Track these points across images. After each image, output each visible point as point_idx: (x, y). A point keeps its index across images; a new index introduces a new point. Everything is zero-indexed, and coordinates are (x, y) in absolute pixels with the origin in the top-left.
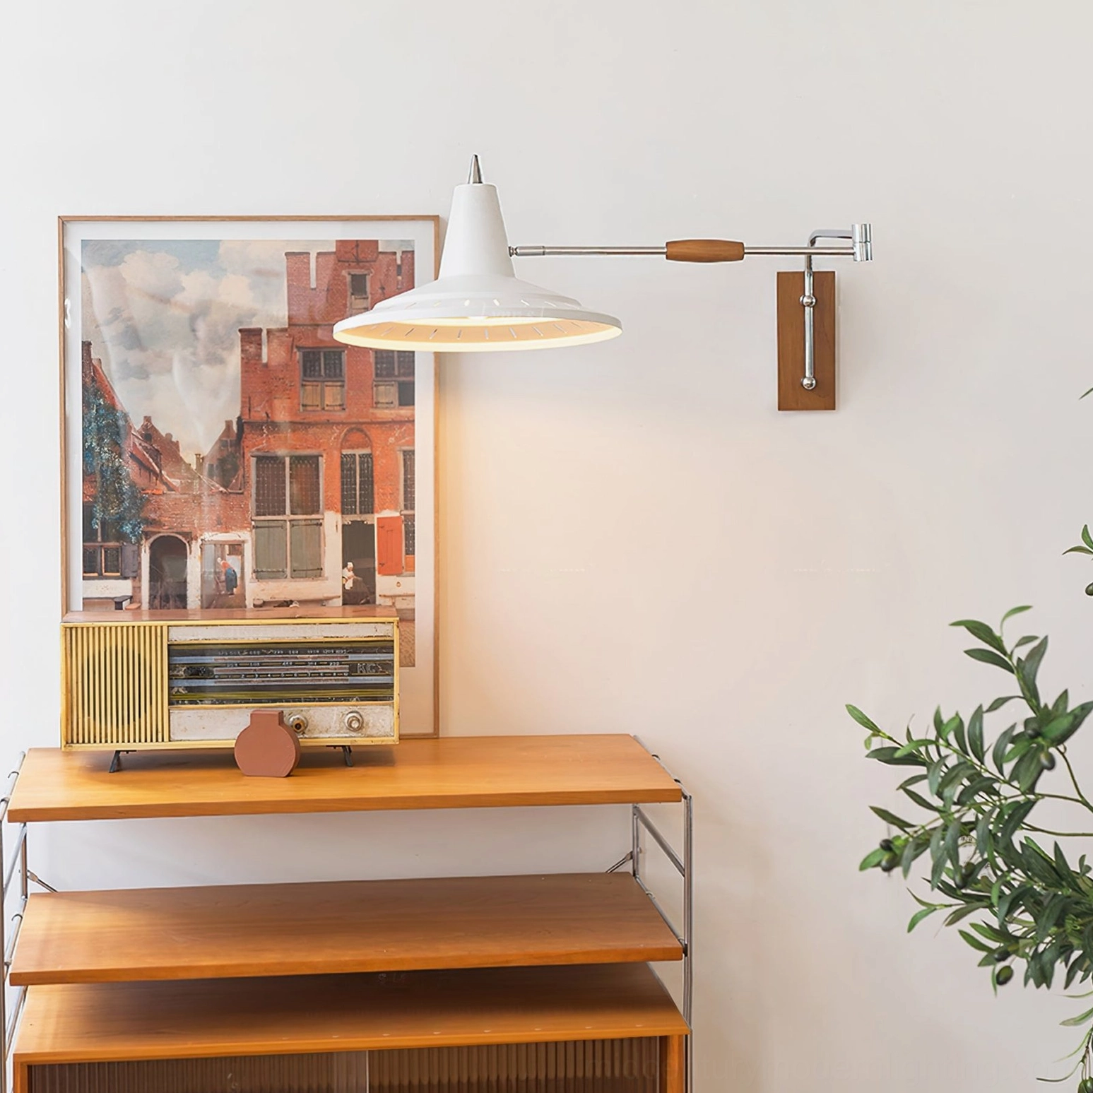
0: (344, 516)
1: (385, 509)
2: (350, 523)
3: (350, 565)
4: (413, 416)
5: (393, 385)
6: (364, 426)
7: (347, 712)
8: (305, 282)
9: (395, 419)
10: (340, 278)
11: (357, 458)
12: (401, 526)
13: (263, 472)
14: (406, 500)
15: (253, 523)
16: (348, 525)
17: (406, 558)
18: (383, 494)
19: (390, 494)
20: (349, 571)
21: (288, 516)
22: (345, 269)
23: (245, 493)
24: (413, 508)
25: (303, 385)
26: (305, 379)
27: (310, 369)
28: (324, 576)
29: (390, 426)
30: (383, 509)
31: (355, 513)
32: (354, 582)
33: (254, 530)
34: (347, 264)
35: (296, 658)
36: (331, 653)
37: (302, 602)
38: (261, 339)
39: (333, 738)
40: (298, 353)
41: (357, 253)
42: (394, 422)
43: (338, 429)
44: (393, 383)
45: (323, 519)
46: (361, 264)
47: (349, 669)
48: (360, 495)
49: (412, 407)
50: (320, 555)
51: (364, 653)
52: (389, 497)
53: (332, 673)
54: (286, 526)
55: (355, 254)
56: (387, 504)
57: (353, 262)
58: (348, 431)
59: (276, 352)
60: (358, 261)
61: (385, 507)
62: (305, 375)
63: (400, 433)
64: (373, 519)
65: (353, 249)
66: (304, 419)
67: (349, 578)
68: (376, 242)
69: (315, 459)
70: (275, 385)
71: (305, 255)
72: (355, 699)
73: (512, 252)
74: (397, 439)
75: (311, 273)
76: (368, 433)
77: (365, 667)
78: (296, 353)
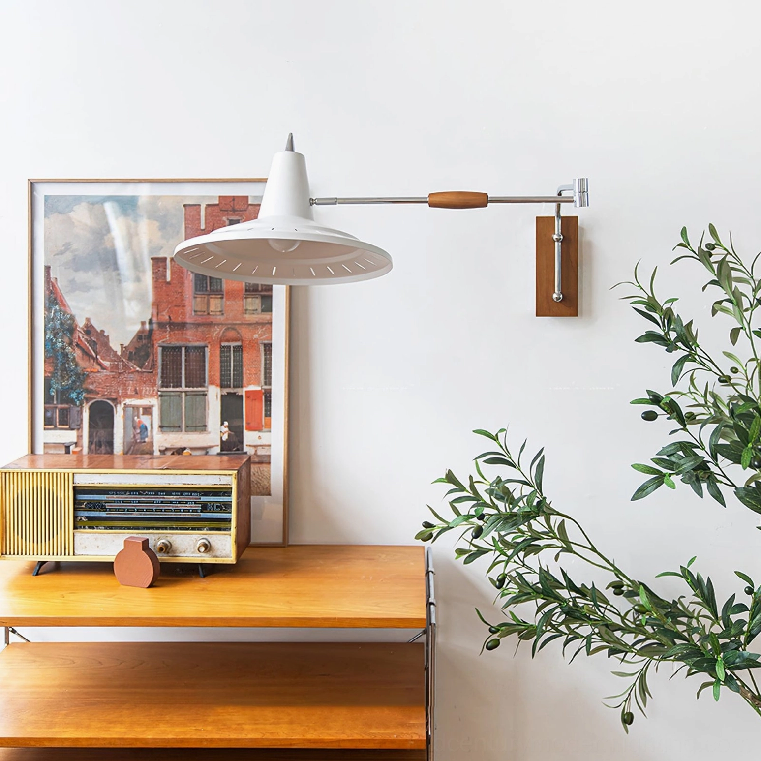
0: (222, 389)
1: (251, 384)
2: (226, 394)
3: (226, 423)
4: (271, 319)
5: (257, 298)
6: (236, 326)
7: (199, 539)
8: (197, 225)
9: (259, 322)
10: (222, 222)
11: (232, 349)
12: (262, 397)
13: (167, 358)
14: (265, 378)
15: (159, 393)
16: (225, 395)
17: (265, 419)
18: (250, 374)
19: (254, 374)
20: (225, 427)
21: (184, 388)
22: (225, 216)
23: (154, 372)
24: (270, 384)
25: (195, 297)
26: (197, 293)
27: (200, 285)
28: (207, 431)
29: (255, 326)
30: (249, 384)
31: (230, 387)
32: (229, 435)
33: (160, 398)
34: (226, 212)
35: (164, 498)
36: (188, 495)
37: (192, 449)
38: (166, 265)
39: (189, 557)
40: (191, 275)
41: (234, 205)
42: (257, 323)
43: (219, 328)
44: (257, 296)
45: (207, 391)
46: (236, 213)
47: (201, 507)
48: (234, 374)
49: (270, 313)
50: (205, 416)
51: (212, 496)
52: (254, 376)
53: (189, 510)
54: (181, 395)
55: (232, 205)
56: (252, 381)
57: (230, 211)
58: (225, 329)
59: (176, 274)
60: (234, 210)
61: (251, 383)
62: (196, 290)
63: (262, 331)
64: (242, 392)
65: (230, 202)
66: (195, 321)
67: (225, 432)
68: (247, 197)
69: (203, 349)
70: (176, 296)
71: (197, 206)
72: (205, 529)
73: (312, 202)
74: (261, 335)
75: (201, 219)
76: (240, 331)
77: (213, 506)
78: (190, 275)
